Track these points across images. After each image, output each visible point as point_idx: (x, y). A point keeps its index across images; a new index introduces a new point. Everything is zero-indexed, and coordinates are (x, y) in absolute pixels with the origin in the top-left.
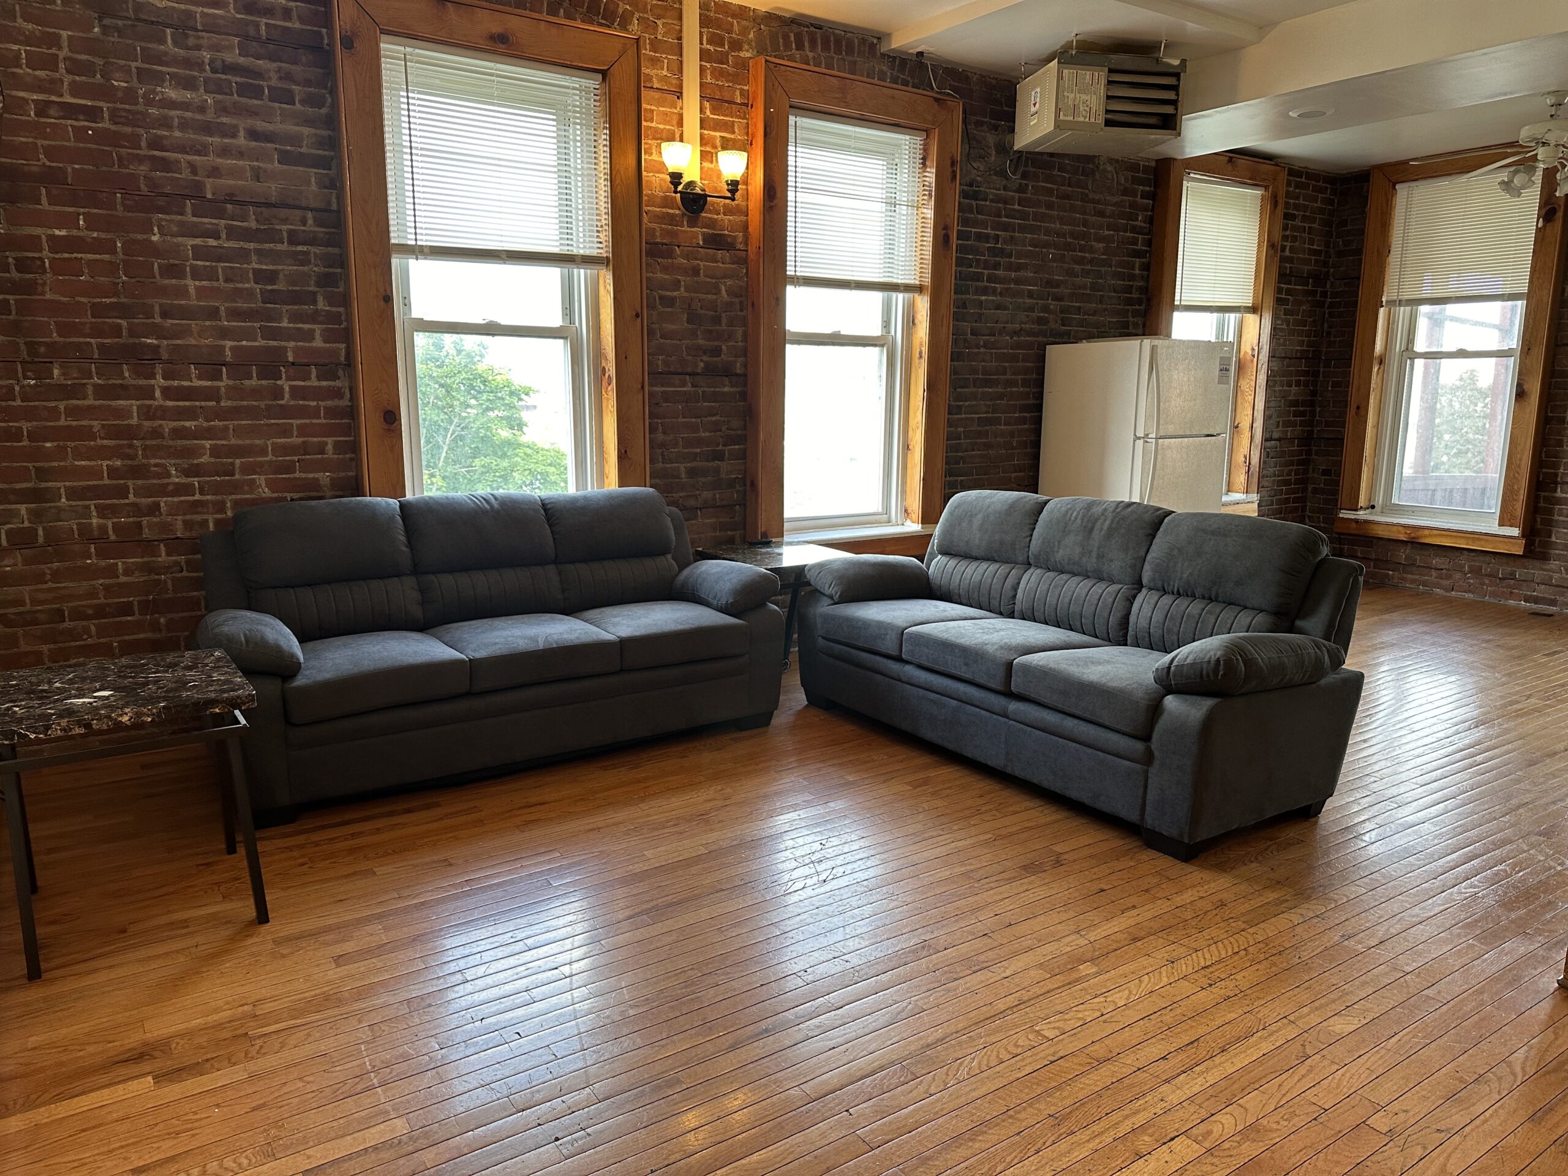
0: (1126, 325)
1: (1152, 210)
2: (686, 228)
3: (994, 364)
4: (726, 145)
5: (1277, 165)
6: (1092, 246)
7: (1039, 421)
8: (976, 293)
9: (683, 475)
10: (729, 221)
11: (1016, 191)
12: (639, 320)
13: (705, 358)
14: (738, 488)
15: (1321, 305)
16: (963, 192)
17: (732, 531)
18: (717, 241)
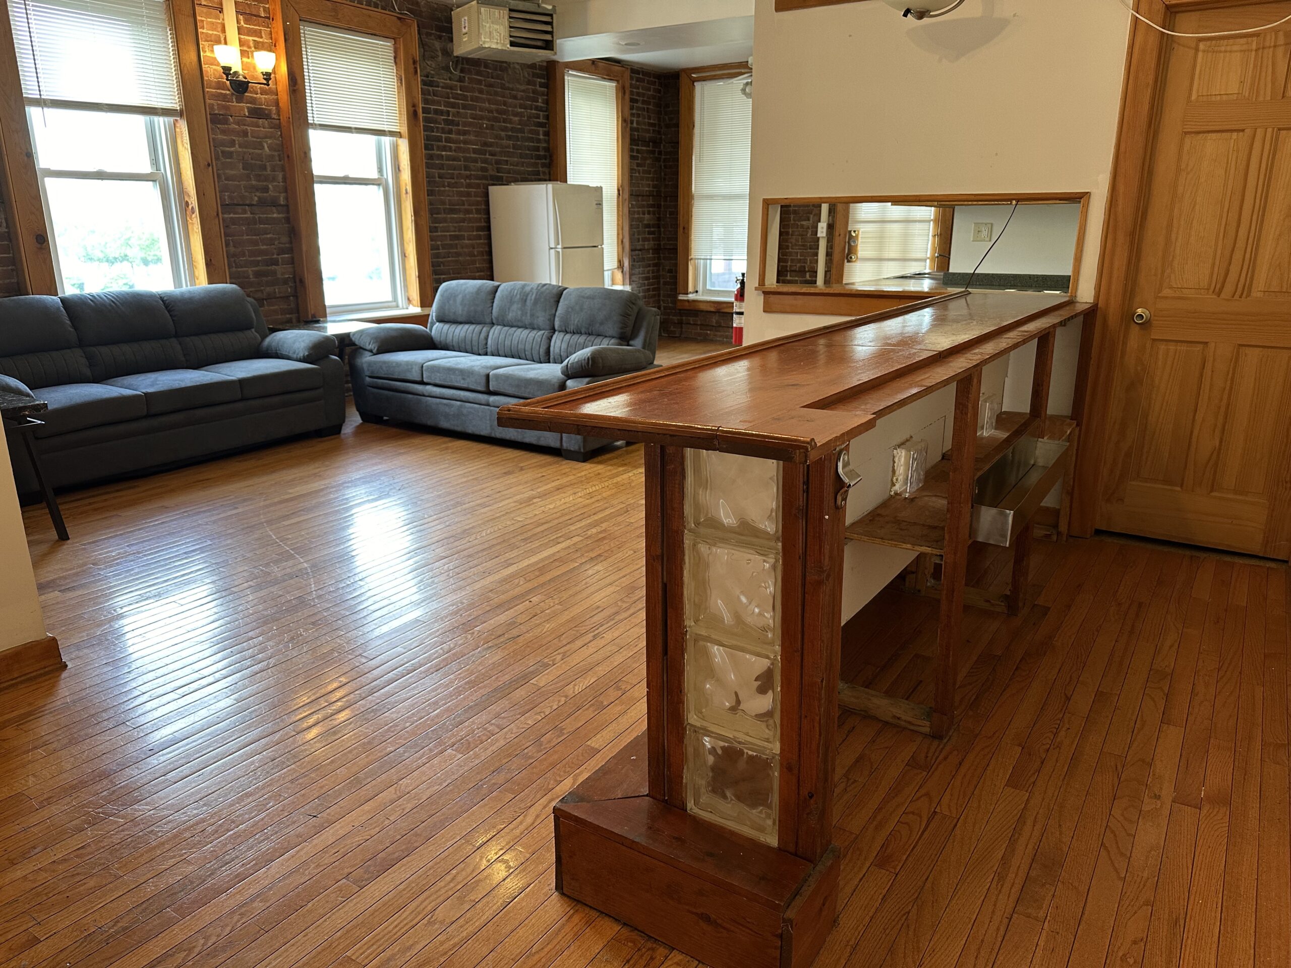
0: (538, 173)
1: (547, 95)
2: (235, 104)
3: (456, 198)
4: (258, 46)
5: (623, 67)
6: (511, 119)
7: (489, 237)
8: (438, 150)
9: (251, 276)
10: (265, 98)
11: (457, 81)
12: (211, 168)
13: (258, 194)
14: (291, 284)
15: (658, 160)
16: (422, 80)
17: (289, 314)
18: (258, 113)
